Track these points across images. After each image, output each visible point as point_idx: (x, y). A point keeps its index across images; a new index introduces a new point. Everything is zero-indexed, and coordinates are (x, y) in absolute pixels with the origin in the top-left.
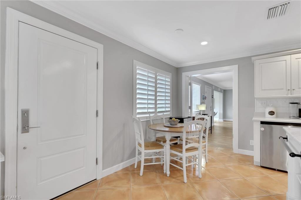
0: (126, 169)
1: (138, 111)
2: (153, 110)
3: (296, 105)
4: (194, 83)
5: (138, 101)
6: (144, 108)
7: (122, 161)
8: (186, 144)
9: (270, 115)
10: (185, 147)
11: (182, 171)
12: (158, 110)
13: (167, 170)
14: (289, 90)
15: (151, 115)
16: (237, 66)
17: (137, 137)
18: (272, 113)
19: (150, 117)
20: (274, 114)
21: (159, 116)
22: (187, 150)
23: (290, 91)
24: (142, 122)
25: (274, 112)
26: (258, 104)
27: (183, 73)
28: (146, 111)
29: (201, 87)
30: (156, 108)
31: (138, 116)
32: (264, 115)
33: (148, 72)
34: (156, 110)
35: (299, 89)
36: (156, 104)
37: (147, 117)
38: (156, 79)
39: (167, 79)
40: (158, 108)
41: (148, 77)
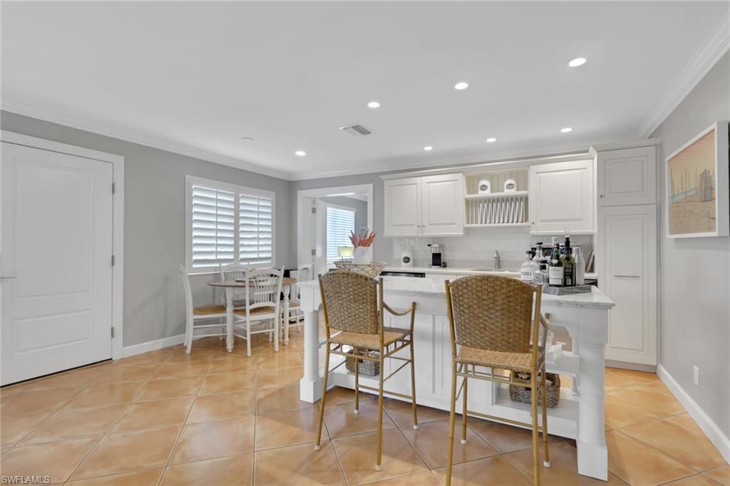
1: (195, 257)
2: (231, 257)
4: (329, 206)
8: (250, 304)
9: (404, 263)
10: (248, 308)
11: (246, 340)
12: (242, 256)
14: (419, 226)
15: (222, 265)
16: (372, 185)
18: (407, 260)
19: (220, 267)
20: (410, 262)
21: (242, 267)
22: (252, 311)
23: (420, 229)
24: (189, 276)
25: (409, 259)
26: (397, 247)
27: (299, 192)
28: (213, 257)
29: (355, 214)
30: (236, 252)
31: (195, 266)
33: (217, 193)
34: (237, 256)
35: (431, 224)
36: (236, 246)
37: (215, 268)
38: (237, 204)
39: (261, 203)
40: (242, 252)
41: (217, 201)
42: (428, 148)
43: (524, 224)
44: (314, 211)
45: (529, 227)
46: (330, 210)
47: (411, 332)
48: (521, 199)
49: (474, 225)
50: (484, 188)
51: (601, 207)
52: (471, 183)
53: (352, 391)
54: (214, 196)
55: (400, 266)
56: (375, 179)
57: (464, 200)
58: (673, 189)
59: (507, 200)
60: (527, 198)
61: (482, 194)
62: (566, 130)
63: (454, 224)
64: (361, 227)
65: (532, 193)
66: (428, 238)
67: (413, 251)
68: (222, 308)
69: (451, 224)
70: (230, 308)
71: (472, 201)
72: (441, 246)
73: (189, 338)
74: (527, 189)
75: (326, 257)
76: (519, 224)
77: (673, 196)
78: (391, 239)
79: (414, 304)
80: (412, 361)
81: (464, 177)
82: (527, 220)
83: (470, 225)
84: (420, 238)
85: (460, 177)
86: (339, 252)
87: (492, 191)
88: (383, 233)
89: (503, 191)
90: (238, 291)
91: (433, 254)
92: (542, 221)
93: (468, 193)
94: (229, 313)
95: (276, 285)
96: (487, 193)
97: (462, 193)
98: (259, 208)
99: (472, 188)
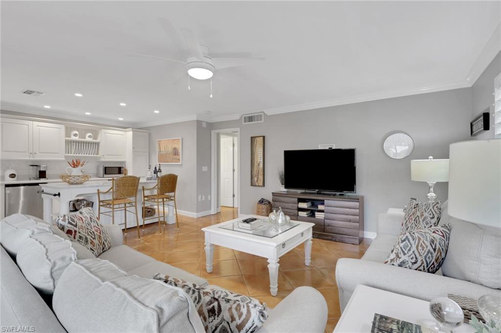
3: (35, 167)
9: (11, 178)
14: (31, 153)
18: (13, 176)
20: (14, 177)
23: (32, 155)
25: (15, 175)
32: (3, 178)
35: (40, 153)
43: (97, 156)
45: (100, 157)
48: (96, 143)
49: (69, 155)
51: (134, 152)
52: (67, 131)
57: (64, 141)
58: (160, 149)
59: (89, 143)
61: (74, 138)
62: (121, 119)
63: (58, 153)
65: (103, 141)
71: (68, 141)
74: (98, 139)
77: (160, 152)
81: (65, 127)
82: (98, 154)
83: (67, 155)
85: (63, 127)
87: (81, 138)
91: (40, 172)
92: (106, 155)
96: (77, 138)
99: (68, 134)
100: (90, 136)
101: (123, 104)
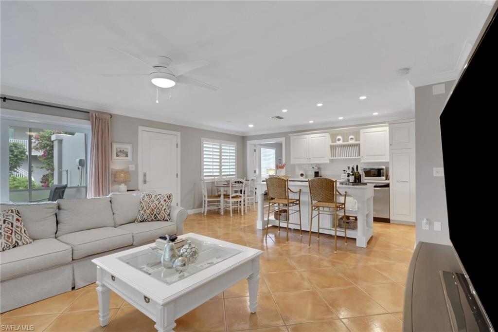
0: (195, 214)
1: (205, 174)
2: (218, 174)
5: (205, 167)
6: (210, 172)
7: (193, 208)
8: (232, 194)
9: (301, 177)
11: (230, 210)
12: (223, 174)
13: (222, 213)
14: (308, 159)
16: (284, 138)
17: (203, 192)
18: (302, 175)
19: (214, 179)
21: (223, 179)
22: (232, 197)
25: (303, 175)
26: (297, 168)
27: (248, 142)
28: (211, 174)
29: (275, 151)
30: (220, 172)
31: (205, 178)
33: (213, 145)
34: (221, 174)
35: (314, 158)
36: (220, 169)
37: (212, 179)
38: (221, 149)
39: (231, 148)
40: (223, 172)
41: (213, 148)
42: (311, 122)
43: (358, 157)
44: (255, 150)
45: (360, 159)
46: (262, 149)
47: (299, 200)
48: (357, 145)
49: (334, 158)
50: (339, 140)
51: (391, 150)
52: (333, 138)
53: (278, 227)
54: (211, 146)
55: (299, 178)
56: (286, 135)
57: (329, 146)
59: (350, 145)
60: (359, 145)
61: (338, 143)
64: (279, 158)
65: (361, 142)
66: (313, 164)
67: (305, 171)
68: (219, 196)
69: (323, 157)
70: (222, 196)
71: (333, 146)
72: (319, 168)
73: (206, 209)
74: (359, 141)
75: (261, 174)
76: (356, 157)
78: (294, 165)
79: (300, 190)
80: (300, 211)
81: (329, 135)
82: (359, 155)
83: (333, 158)
84: (308, 164)
85: (327, 135)
86: (267, 172)
87: (343, 141)
88: (290, 162)
89: (348, 141)
90: (226, 189)
91: (315, 172)
92: (366, 156)
93: (332, 142)
94: (222, 199)
95: (242, 186)
96: (341, 142)
97: (329, 142)
98: (230, 150)
99: (333, 140)
100: (351, 138)
101: (320, 105)
